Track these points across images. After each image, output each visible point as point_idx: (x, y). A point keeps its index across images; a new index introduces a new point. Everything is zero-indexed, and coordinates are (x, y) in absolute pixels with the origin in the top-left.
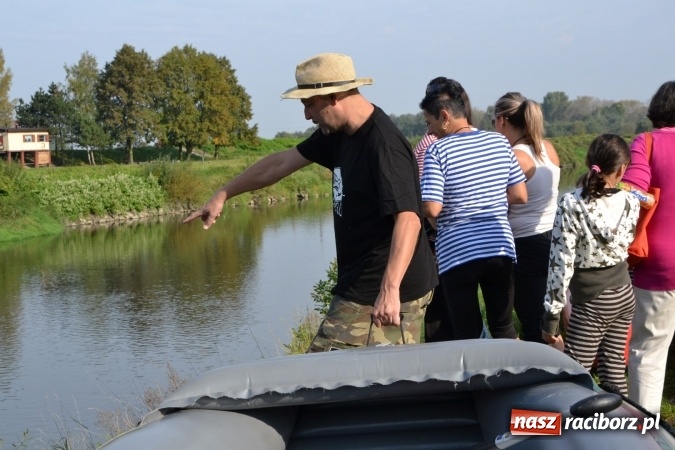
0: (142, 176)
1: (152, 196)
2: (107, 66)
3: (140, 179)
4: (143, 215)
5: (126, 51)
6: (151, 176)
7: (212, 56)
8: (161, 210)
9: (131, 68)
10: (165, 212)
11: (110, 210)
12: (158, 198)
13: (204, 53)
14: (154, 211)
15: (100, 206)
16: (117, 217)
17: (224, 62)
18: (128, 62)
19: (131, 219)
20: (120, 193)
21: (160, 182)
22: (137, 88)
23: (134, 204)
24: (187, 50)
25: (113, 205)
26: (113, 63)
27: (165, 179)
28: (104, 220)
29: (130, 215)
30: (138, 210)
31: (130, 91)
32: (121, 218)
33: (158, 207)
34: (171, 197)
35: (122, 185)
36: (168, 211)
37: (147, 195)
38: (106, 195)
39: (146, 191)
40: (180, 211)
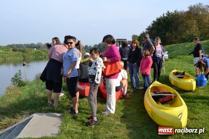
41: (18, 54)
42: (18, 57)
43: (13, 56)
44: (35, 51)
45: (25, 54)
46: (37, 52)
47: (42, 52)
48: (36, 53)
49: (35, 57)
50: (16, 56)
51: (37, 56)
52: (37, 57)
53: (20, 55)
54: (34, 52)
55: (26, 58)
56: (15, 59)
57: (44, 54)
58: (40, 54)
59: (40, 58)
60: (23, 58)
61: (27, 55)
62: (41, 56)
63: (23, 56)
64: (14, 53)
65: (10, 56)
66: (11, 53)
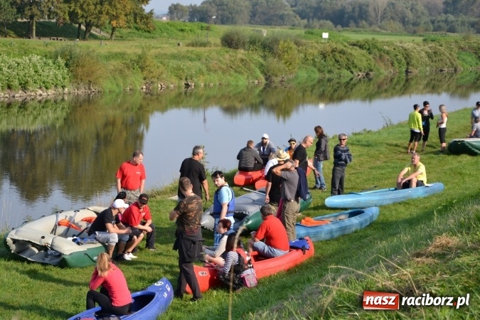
0: (51, 58)
1: (60, 77)
3: (50, 62)
4: (51, 92)
6: (59, 59)
8: (66, 90)
10: (70, 91)
11: (24, 86)
12: (64, 78)
14: (60, 90)
15: (16, 82)
16: (29, 93)
19: (41, 95)
20: (33, 73)
21: (67, 65)
23: (44, 82)
25: (27, 82)
27: (71, 62)
28: (19, 95)
29: (40, 92)
30: (47, 88)
32: (33, 94)
33: (63, 87)
34: (75, 78)
35: (35, 66)
36: (72, 91)
37: (56, 76)
38: (22, 73)
39: (55, 72)
40: (82, 91)
41: (242, 60)
42: (240, 73)
43: (220, 73)
44: (320, 47)
45: (273, 62)
46: (329, 49)
47: (356, 52)
48: (324, 56)
49: (317, 75)
50: (232, 72)
51: (330, 72)
52: (328, 76)
53: (252, 66)
54: (316, 52)
55: (277, 80)
56: (229, 85)
57: (365, 63)
58: (343, 60)
59: (344, 80)
60: (264, 81)
61: (281, 65)
62: (345, 73)
63: (263, 72)
64: (228, 55)
65: (209, 70)
66: (214, 54)
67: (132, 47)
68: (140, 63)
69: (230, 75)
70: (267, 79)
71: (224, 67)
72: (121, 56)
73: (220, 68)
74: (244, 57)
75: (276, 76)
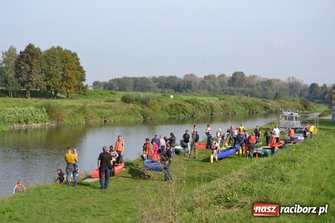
0: (39, 108)
1: (44, 117)
2: (21, 52)
3: (39, 109)
4: (39, 125)
5: (30, 47)
6: (43, 108)
7: (69, 51)
8: (47, 123)
9: (32, 55)
11: (26, 122)
12: (46, 118)
13: (66, 50)
14: (44, 123)
15: (23, 120)
16: (29, 125)
17: (75, 55)
18: (31, 52)
19: (34, 126)
20: (31, 115)
21: (47, 111)
22: (35, 64)
23: (36, 120)
24: (58, 48)
25: (28, 120)
26: (24, 52)
27: (49, 110)
28: (24, 126)
29: (34, 124)
30: (37, 123)
31: (31, 65)
32: (31, 125)
33: (45, 122)
34: (51, 118)
35: (31, 112)
36: (50, 124)
37: (42, 117)
38: (25, 115)
39: (41, 115)
40: (54, 124)
41: (132, 109)
42: (131, 115)
43: (121, 115)
44: (169, 102)
45: (147, 110)
46: (174, 104)
47: (187, 105)
48: (171, 106)
49: (168, 116)
50: (127, 115)
51: (174, 114)
52: (173, 116)
53: (137, 112)
54: (167, 105)
55: (149, 118)
57: (191, 110)
58: (180, 108)
60: (142, 119)
61: (151, 111)
62: (182, 115)
63: (142, 115)
64: (125, 107)
65: (116, 114)
66: (118, 106)
67: (78, 102)
68: (82, 110)
69: (126, 116)
70: (144, 118)
71: (123, 112)
72: (73, 106)
73: (121, 113)
74: (132, 107)
75: (149, 116)
